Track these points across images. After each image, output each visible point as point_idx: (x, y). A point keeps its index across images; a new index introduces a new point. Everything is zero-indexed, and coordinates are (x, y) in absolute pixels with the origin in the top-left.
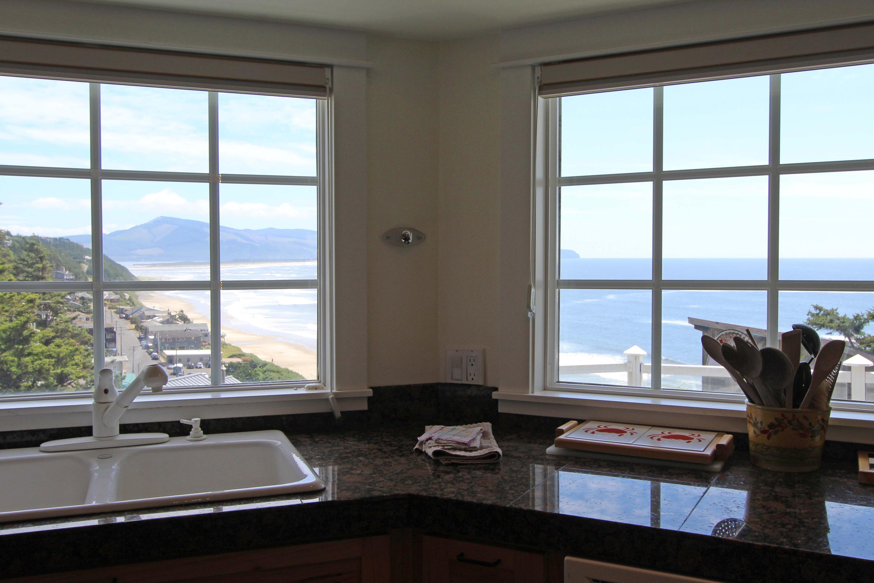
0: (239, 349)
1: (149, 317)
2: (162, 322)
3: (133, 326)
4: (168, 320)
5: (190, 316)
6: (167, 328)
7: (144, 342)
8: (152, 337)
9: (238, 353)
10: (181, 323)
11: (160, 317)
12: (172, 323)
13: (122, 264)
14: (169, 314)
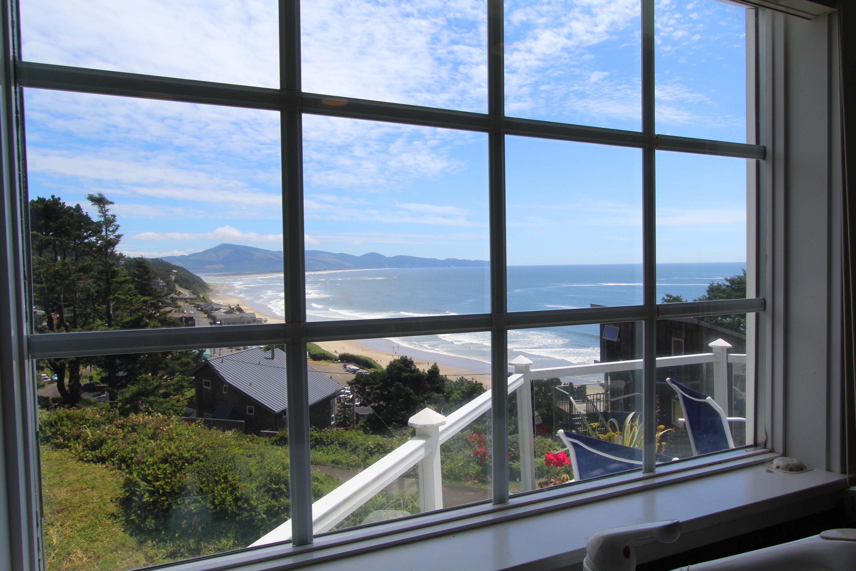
1: (216, 309)
2: (225, 313)
3: (206, 315)
4: (229, 311)
5: (243, 307)
6: (229, 316)
8: (219, 323)
10: (238, 313)
11: (223, 309)
12: (232, 313)
13: (198, 275)
14: (230, 307)
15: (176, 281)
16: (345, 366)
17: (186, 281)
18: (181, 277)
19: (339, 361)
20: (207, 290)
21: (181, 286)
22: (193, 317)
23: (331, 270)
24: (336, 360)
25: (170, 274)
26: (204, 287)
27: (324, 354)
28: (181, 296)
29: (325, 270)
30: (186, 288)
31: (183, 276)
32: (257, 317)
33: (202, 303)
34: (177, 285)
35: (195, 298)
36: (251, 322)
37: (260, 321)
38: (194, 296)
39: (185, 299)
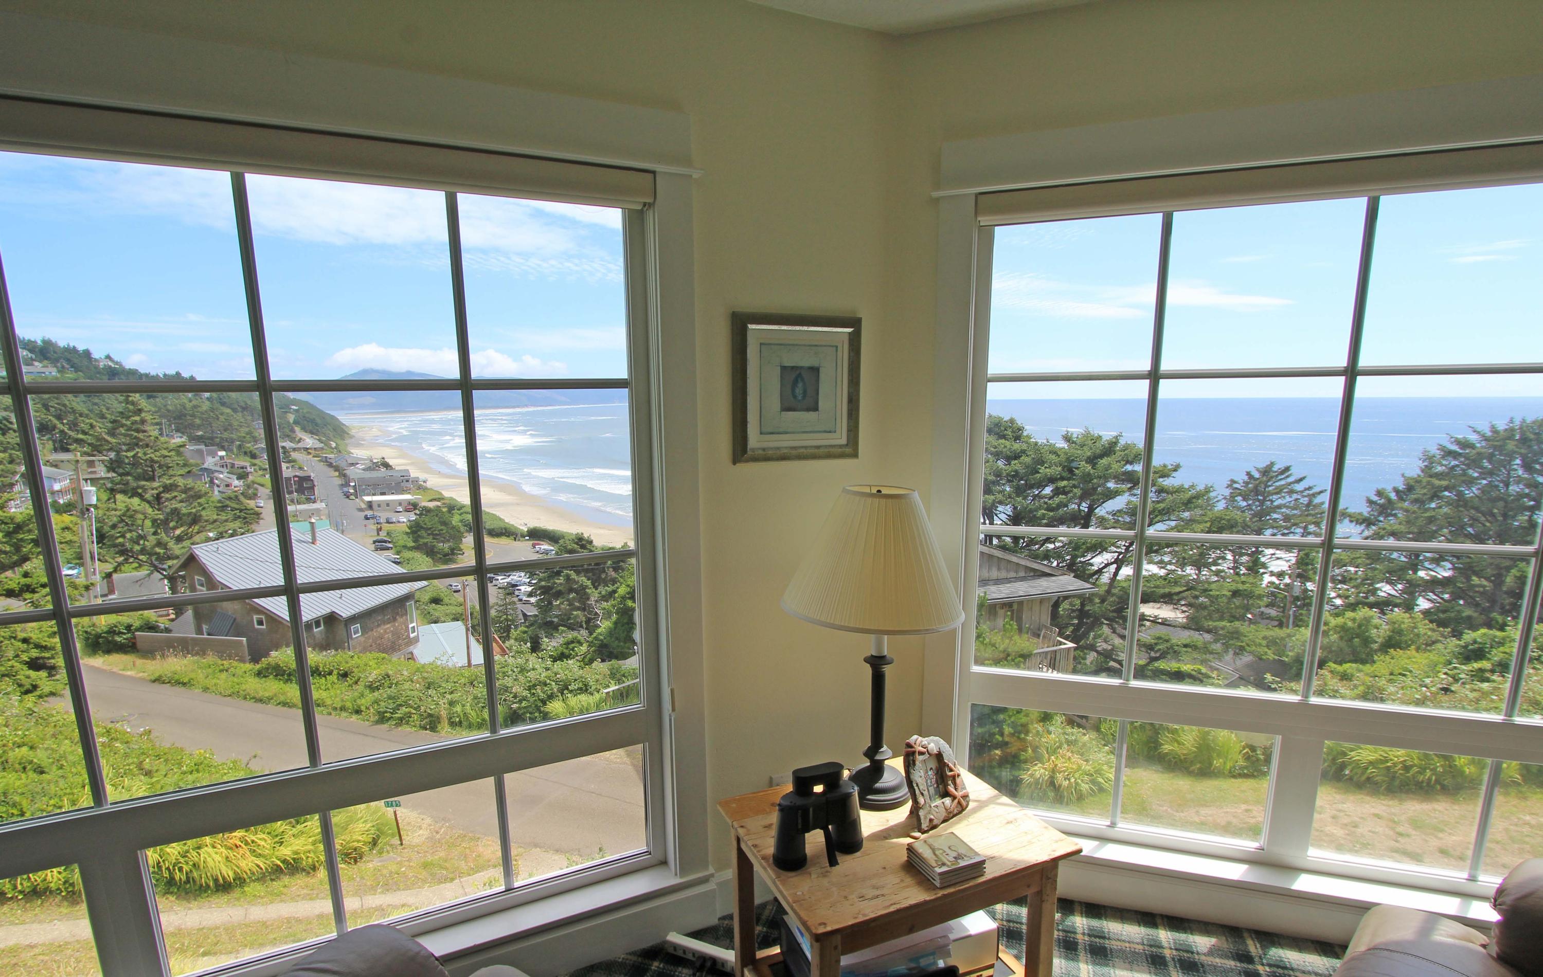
0: (441, 494)
1: (352, 464)
2: (364, 470)
3: (337, 474)
4: (370, 467)
5: (391, 462)
6: (368, 475)
7: (346, 489)
8: (352, 484)
9: (440, 497)
10: (383, 469)
11: (362, 464)
12: (374, 470)
13: (332, 413)
14: (371, 461)
15: (296, 422)
16: (534, 546)
17: (313, 421)
18: (304, 417)
19: (527, 538)
20: (346, 435)
21: (304, 429)
22: (310, 477)
23: (535, 406)
24: (523, 536)
25: (287, 412)
26: (340, 431)
27: (505, 529)
28: (300, 445)
29: (527, 406)
30: (312, 433)
31: (307, 415)
32: (412, 475)
33: (332, 456)
34: (297, 429)
35: (322, 449)
36: (402, 483)
37: (416, 481)
38: (322, 445)
39: (306, 449)
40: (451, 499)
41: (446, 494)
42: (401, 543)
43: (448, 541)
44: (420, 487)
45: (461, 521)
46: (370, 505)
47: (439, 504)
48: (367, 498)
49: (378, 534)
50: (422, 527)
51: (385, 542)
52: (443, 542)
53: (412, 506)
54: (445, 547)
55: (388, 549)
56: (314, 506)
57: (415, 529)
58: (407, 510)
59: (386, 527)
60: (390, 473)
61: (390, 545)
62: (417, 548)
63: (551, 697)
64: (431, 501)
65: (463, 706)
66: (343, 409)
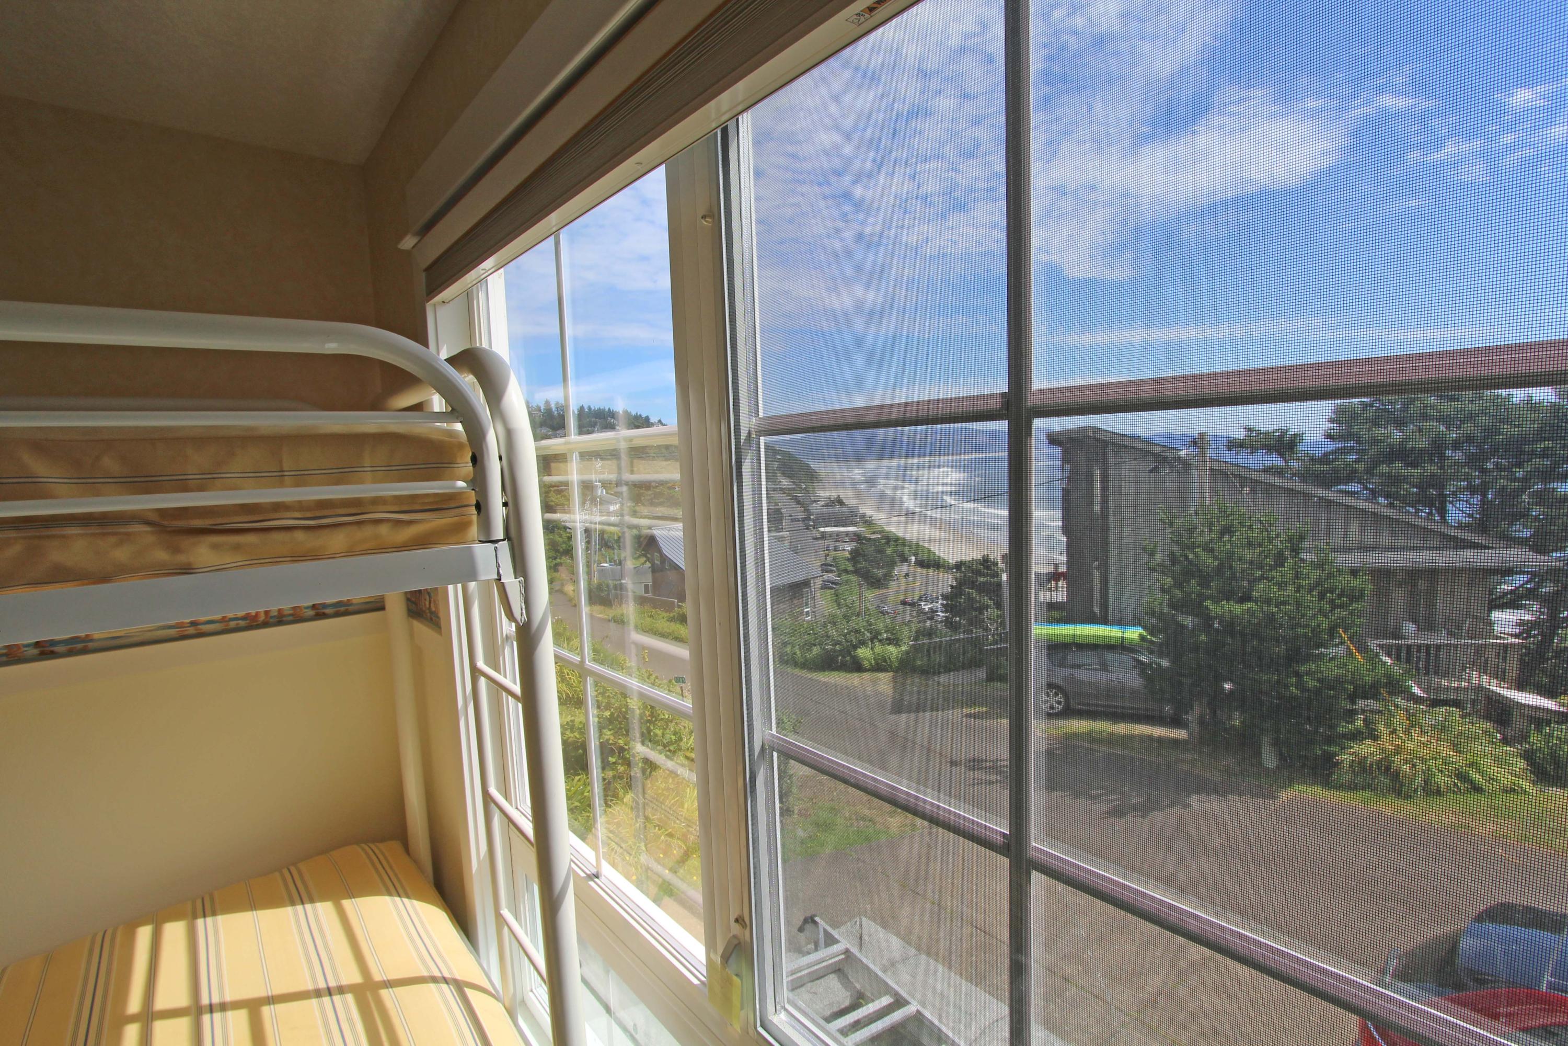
0: (883, 528)
1: (816, 502)
2: (823, 506)
3: (802, 509)
4: (828, 504)
6: (826, 510)
7: (807, 522)
8: (813, 518)
9: (881, 530)
10: (838, 506)
11: (822, 501)
12: (831, 506)
19: (953, 570)
20: (815, 479)
24: (950, 569)
26: (812, 476)
27: (936, 561)
30: (789, 477)
32: (861, 512)
33: (799, 495)
34: (779, 474)
35: (794, 489)
36: (852, 517)
37: (863, 516)
38: (794, 486)
39: (781, 489)
40: (891, 532)
41: (887, 528)
42: (843, 567)
43: (882, 568)
44: (866, 521)
45: (896, 552)
46: (823, 536)
47: (879, 536)
48: (821, 529)
49: (826, 559)
50: (860, 554)
51: (831, 565)
52: (878, 569)
53: (857, 537)
54: (877, 572)
55: (831, 571)
56: (781, 534)
57: (855, 556)
58: (852, 541)
59: (833, 553)
60: (843, 509)
61: (834, 569)
62: (856, 572)
63: (862, 643)
64: (874, 533)
65: (793, 647)
66: (815, 459)
